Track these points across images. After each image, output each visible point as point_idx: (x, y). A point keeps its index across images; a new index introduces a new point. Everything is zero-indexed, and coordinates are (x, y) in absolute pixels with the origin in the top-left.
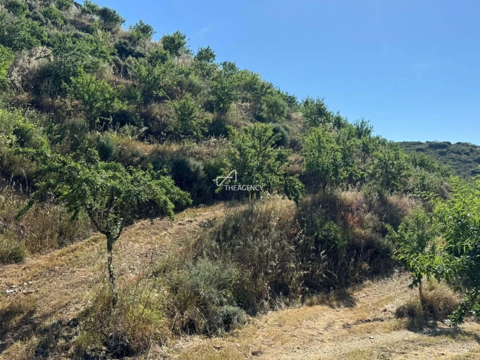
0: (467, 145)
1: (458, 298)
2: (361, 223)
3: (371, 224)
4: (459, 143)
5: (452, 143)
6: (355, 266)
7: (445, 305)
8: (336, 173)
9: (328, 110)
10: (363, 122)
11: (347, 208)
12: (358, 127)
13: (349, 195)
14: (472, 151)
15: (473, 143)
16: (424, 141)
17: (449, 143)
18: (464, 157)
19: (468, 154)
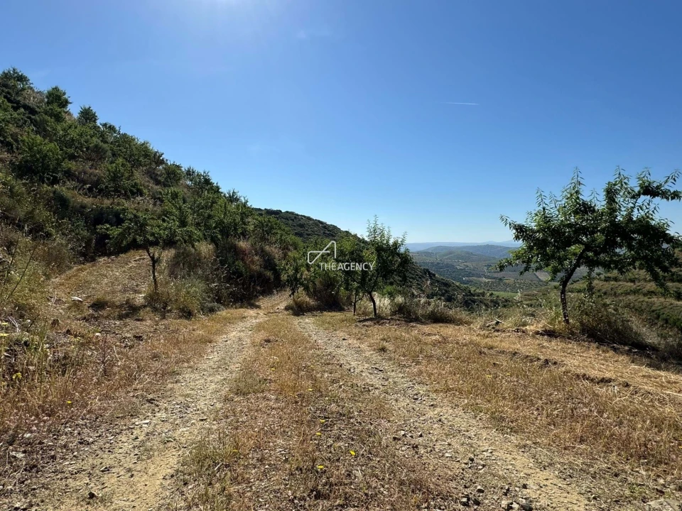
0: (292, 213)
1: (312, 302)
2: (253, 262)
3: (258, 263)
4: (287, 212)
5: (283, 211)
6: (253, 288)
7: (306, 305)
8: (236, 229)
9: (212, 181)
10: (234, 192)
11: (243, 252)
12: (230, 196)
13: (243, 244)
14: (295, 218)
15: (296, 213)
16: (263, 209)
17: (281, 211)
18: (290, 222)
19: (293, 220)
